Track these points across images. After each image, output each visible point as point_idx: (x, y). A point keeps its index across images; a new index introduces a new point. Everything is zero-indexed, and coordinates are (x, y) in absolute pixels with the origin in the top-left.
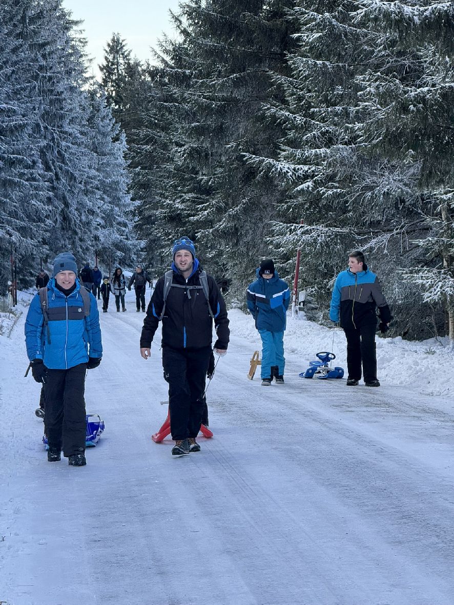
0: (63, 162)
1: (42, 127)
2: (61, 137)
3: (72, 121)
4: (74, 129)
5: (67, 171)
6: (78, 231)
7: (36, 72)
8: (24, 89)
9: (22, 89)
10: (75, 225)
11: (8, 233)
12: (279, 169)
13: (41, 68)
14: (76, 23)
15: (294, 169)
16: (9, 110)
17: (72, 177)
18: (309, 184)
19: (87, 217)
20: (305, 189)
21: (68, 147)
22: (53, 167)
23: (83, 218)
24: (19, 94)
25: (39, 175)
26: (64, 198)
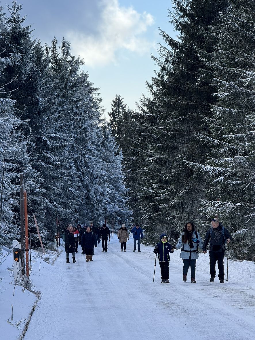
0: (87, 166)
1: (75, 147)
2: (86, 153)
3: (92, 143)
4: (93, 148)
5: (89, 171)
6: (95, 205)
7: (72, 117)
8: (66, 126)
9: (64, 126)
10: (94, 202)
11: (55, 206)
12: (204, 170)
13: (75, 114)
14: (96, 89)
15: (213, 170)
16: (56, 137)
17: (92, 175)
18: (222, 178)
19: (100, 197)
20: (220, 181)
21: (90, 158)
22: (81, 170)
23: (98, 197)
24: (63, 129)
25: (73, 173)
26: (87, 186)
